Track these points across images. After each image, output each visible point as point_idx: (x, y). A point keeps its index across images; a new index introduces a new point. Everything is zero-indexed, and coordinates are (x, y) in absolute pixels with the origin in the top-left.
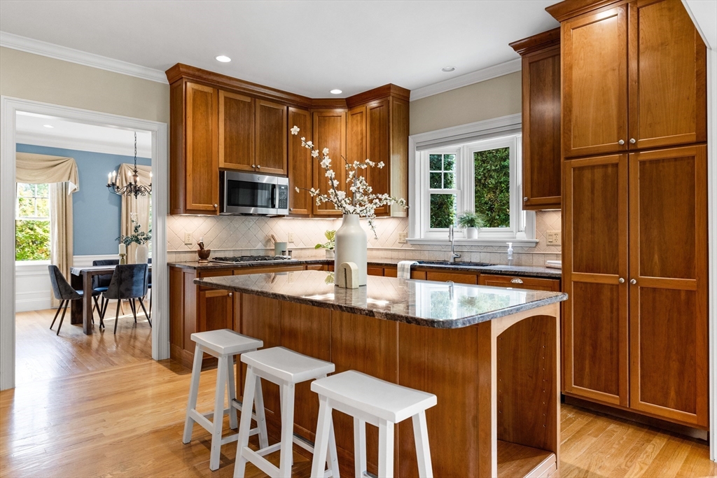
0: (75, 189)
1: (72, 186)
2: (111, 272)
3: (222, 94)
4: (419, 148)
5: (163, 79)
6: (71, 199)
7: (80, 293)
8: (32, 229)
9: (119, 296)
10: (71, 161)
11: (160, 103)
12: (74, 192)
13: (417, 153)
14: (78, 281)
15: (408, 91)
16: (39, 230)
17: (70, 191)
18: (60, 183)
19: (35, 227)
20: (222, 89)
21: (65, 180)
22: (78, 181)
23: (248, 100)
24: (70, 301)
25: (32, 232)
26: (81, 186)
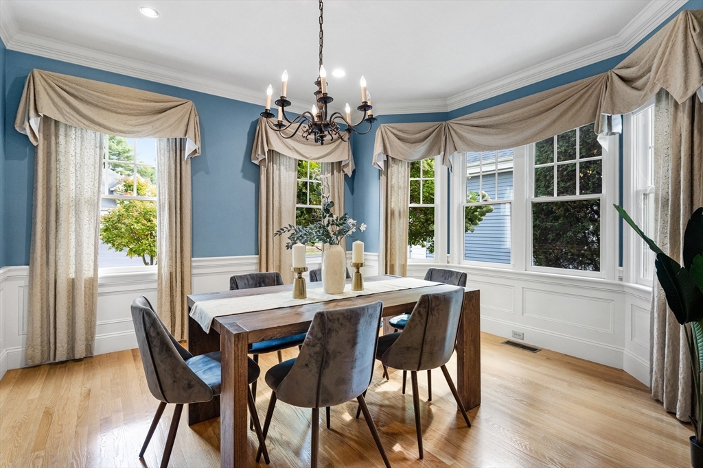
0: (195, 151)
1: (190, 146)
6: (189, 166)
10: (189, 105)
12: (194, 157)
18: (172, 139)
21: (180, 134)
22: (199, 138)
24: (186, 407)
26: (203, 139)
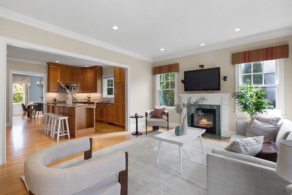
1: (29, 84)
2: (37, 105)
3: (59, 67)
4: (104, 78)
5: (46, 64)
6: (29, 88)
7: (29, 110)
8: (19, 95)
9: (39, 110)
10: (29, 78)
11: (45, 69)
12: (29, 86)
13: (104, 79)
14: (29, 107)
15: (102, 67)
16: (21, 95)
17: (28, 86)
18: (25, 84)
19: (20, 94)
20: (59, 66)
21: (27, 83)
22: (30, 83)
23: (66, 68)
24: (27, 112)
25: (19, 96)
26: (31, 84)
